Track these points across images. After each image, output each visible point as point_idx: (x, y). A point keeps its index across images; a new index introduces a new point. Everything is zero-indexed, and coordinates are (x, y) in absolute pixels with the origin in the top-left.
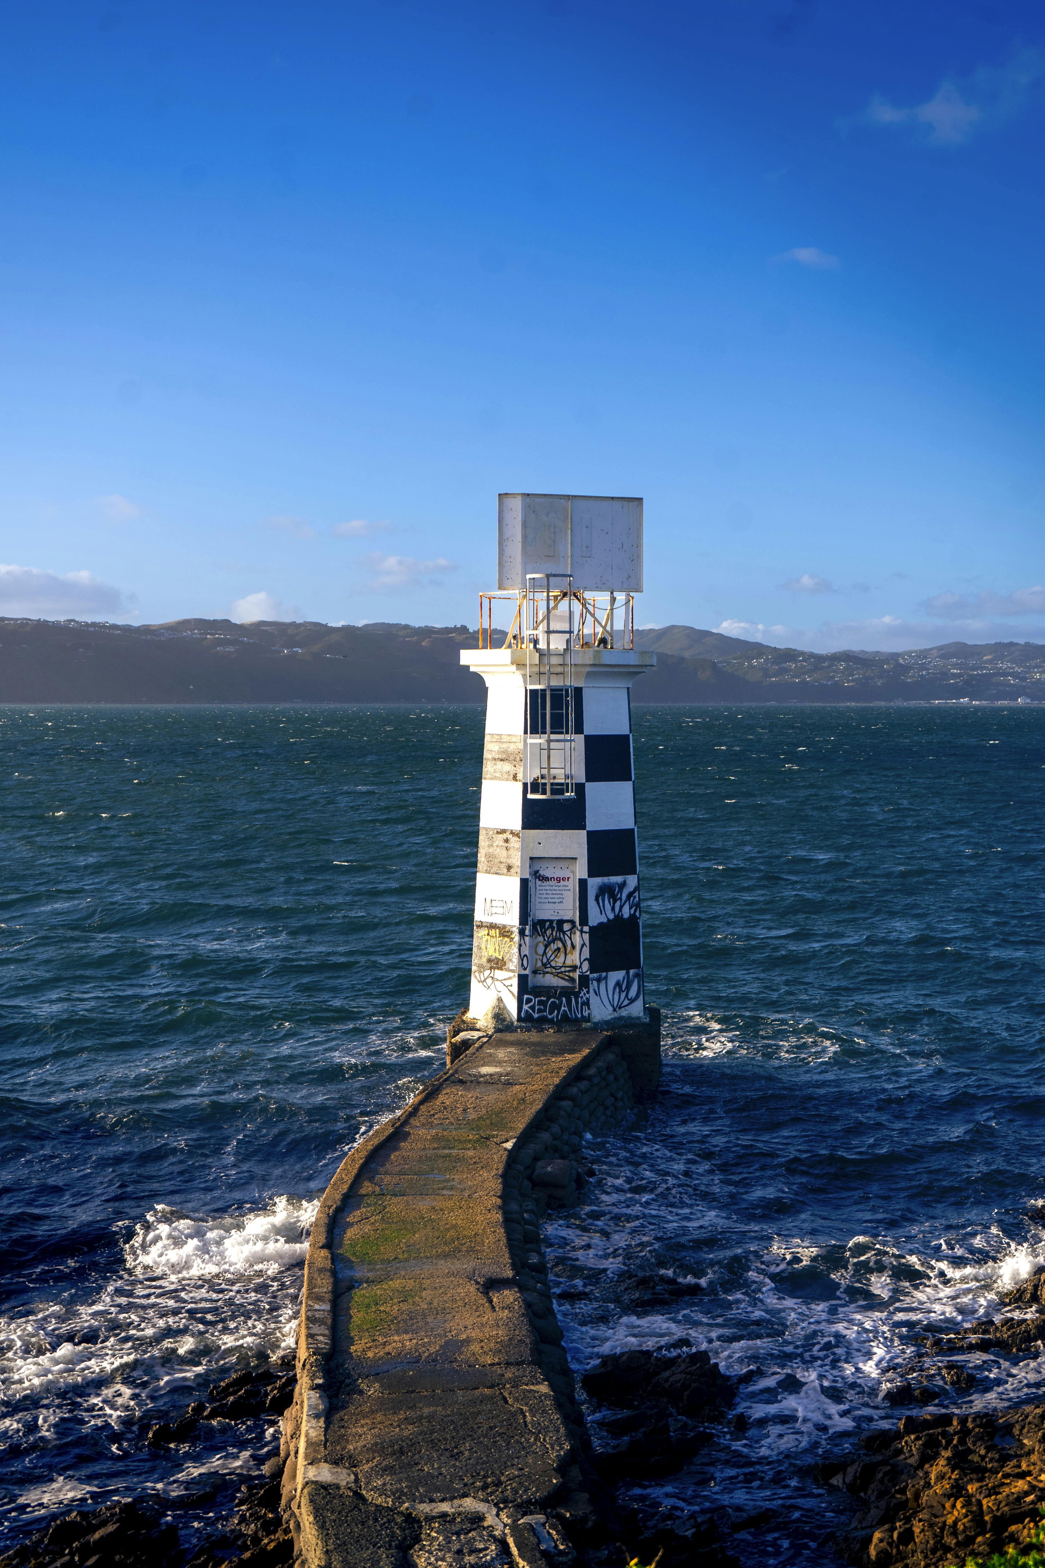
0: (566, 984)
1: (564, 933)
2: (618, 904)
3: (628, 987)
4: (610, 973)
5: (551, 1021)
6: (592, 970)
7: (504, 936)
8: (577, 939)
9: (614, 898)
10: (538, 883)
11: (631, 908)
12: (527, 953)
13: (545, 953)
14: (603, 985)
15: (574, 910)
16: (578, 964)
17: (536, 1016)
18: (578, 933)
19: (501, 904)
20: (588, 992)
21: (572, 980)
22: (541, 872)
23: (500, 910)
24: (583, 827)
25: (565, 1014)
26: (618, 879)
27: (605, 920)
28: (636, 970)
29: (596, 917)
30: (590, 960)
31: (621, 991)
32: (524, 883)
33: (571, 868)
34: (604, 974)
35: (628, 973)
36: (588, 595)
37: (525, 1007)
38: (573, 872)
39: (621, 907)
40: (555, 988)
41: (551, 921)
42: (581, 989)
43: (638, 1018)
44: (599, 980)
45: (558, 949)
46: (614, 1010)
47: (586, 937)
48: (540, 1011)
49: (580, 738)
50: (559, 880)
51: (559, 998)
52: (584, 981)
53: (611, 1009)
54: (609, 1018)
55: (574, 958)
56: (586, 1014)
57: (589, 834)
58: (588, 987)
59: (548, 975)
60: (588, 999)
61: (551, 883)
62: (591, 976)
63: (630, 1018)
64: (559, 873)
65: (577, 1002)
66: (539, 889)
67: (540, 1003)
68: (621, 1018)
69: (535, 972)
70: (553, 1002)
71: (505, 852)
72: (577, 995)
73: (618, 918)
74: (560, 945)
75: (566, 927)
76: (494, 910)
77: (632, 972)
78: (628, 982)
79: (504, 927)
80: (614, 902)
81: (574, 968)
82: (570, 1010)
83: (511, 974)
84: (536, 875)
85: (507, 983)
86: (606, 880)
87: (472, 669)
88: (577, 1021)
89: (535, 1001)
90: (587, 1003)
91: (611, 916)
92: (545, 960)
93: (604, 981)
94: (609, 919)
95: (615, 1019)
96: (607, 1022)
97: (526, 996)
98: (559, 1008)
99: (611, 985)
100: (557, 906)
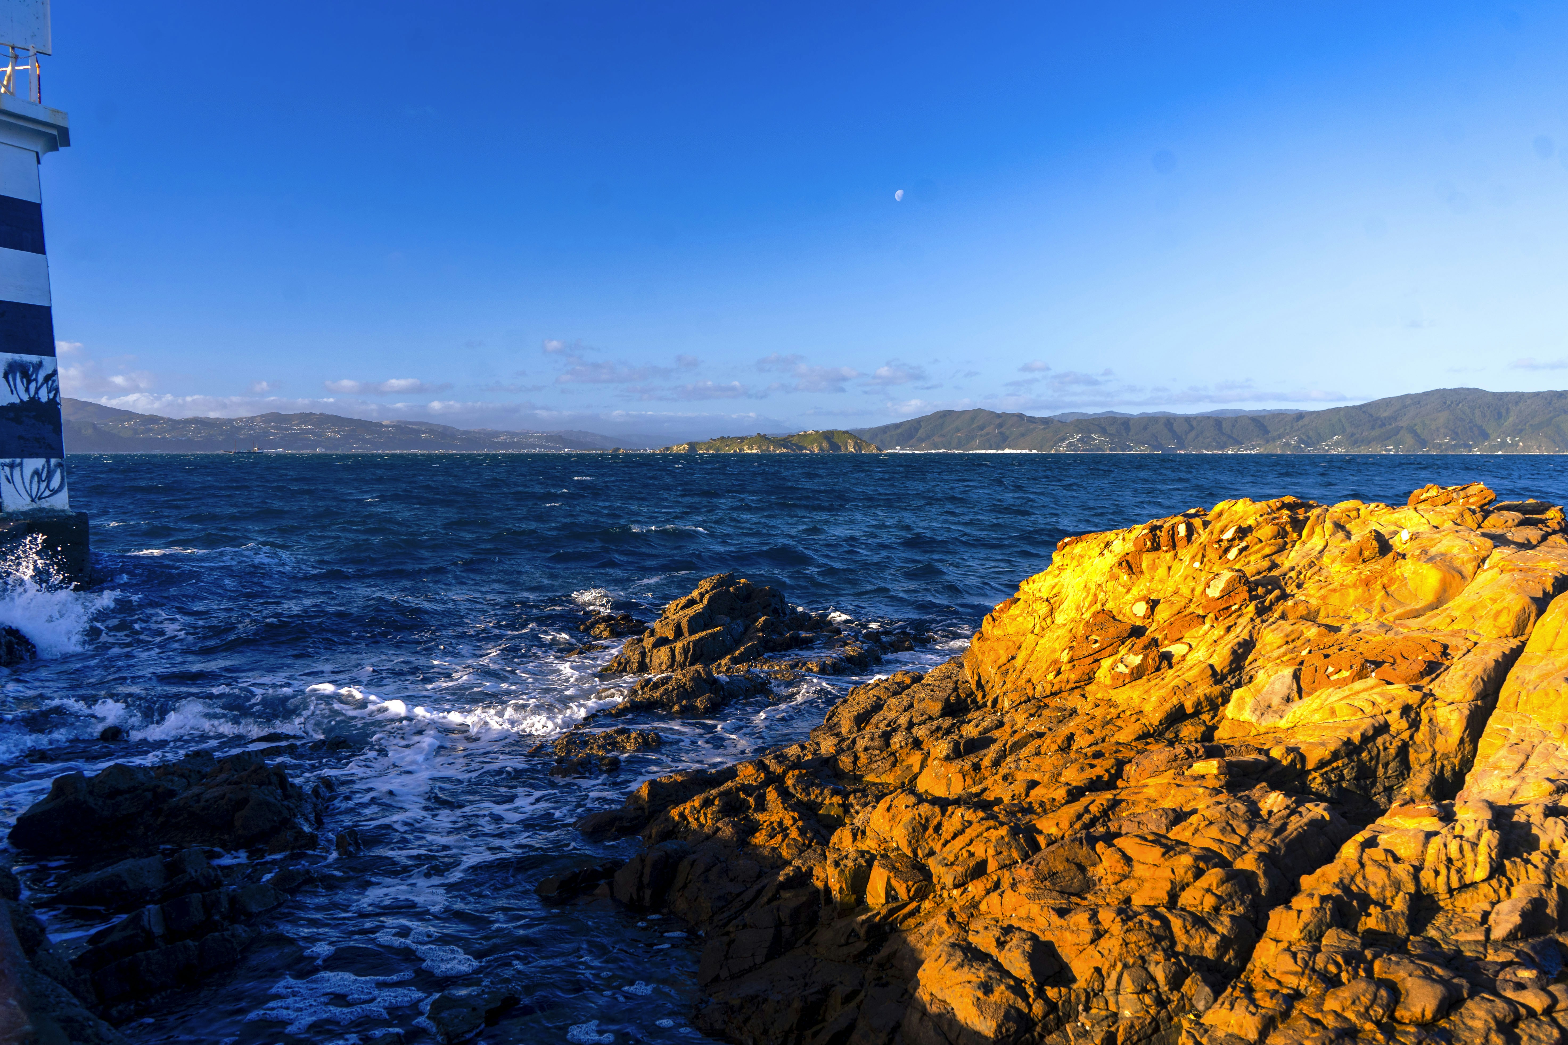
2: (33, 386)
3: (49, 477)
4: (25, 460)
9: (27, 377)
11: (49, 392)
14: (17, 472)
26: (34, 359)
27: (18, 401)
28: (59, 460)
29: (5, 397)
31: (40, 481)
34: (18, 460)
35: (48, 462)
39: (37, 389)
43: (63, 511)
44: (12, 466)
46: (33, 501)
53: (29, 499)
54: (26, 508)
63: (52, 510)
68: (41, 510)
73: (34, 401)
77: (53, 461)
78: (48, 472)
80: (29, 382)
86: (17, 357)
91: (26, 398)
93: (18, 469)
94: (21, 400)
95: (34, 510)
96: (24, 513)
99: (28, 474)
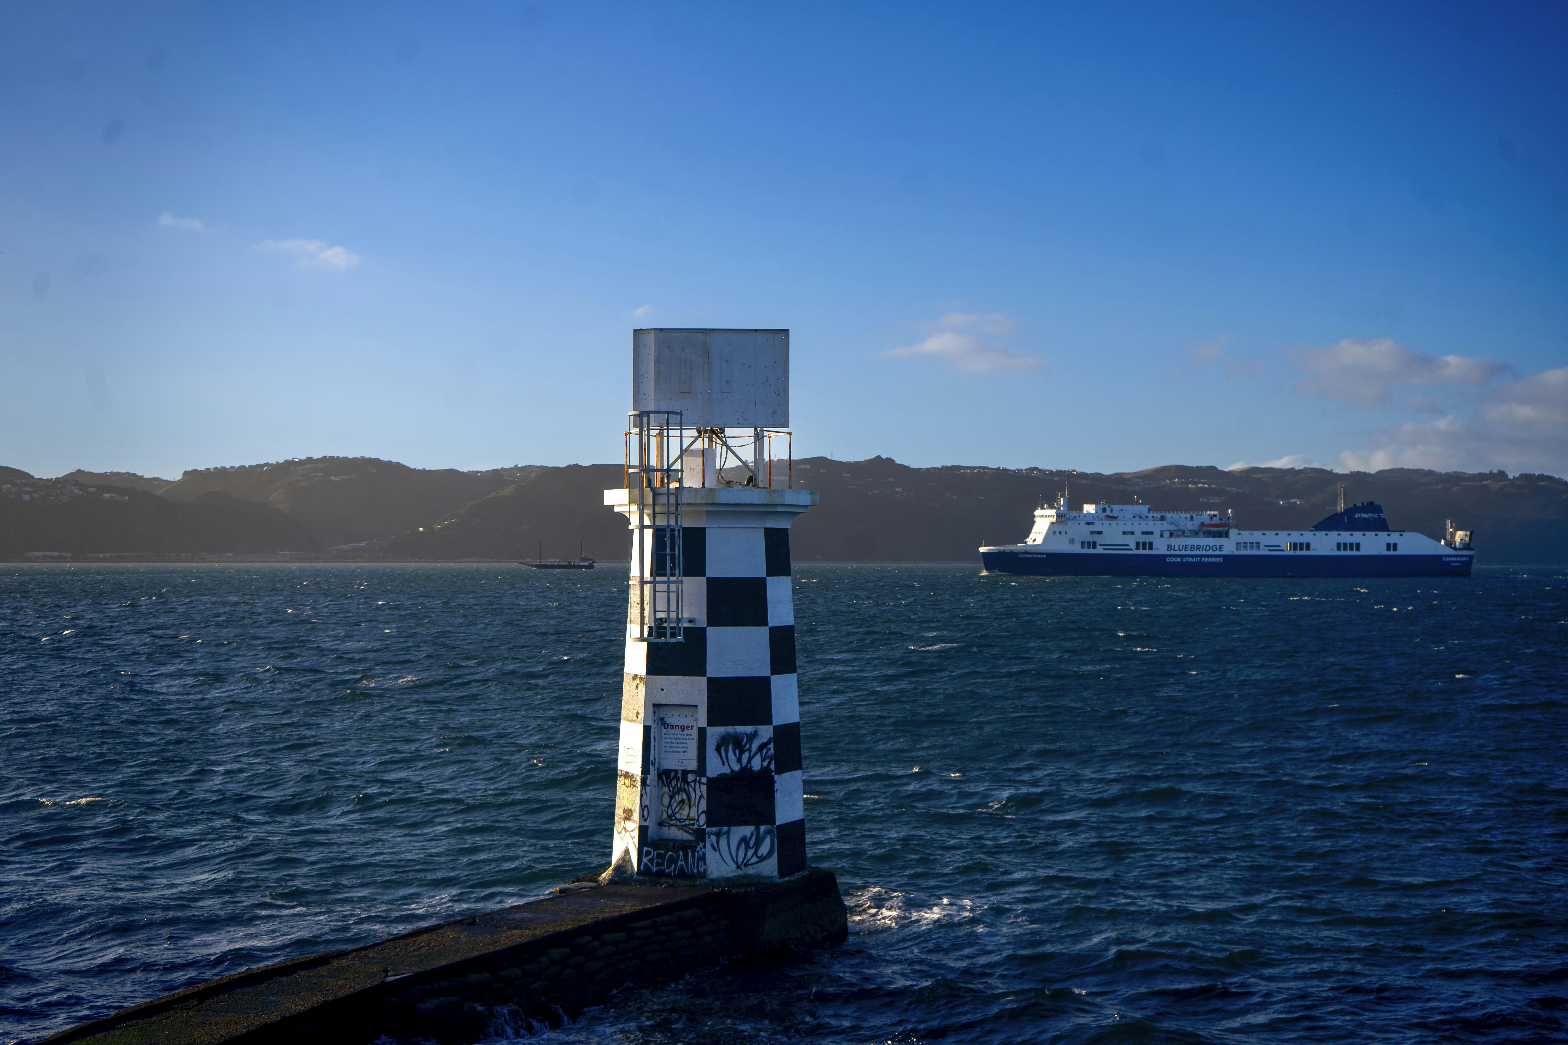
0: (685, 837)
1: (688, 784)
2: (745, 756)
3: (758, 844)
4: (733, 828)
5: (668, 876)
6: (709, 823)
7: (633, 785)
9: (740, 749)
10: (662, 731)
11: (763, 760)
12: (648, 803)
13: (670, 805)
14: (723, 841)
15: (695, 760)
16: (698, 816)
17: (654, 869)
18: (698, 785)
19: (632, 752)
20: (704, 847)
21: (693, 833)
22: (668, 720)
23: (631, 759)
24: (703, 673)
25: (681, 870)
26: (749, 729)
27: (728, 771)
28: (769, 827)
29: (715, 767)
30: (706, 813)
31: (747, 848)
32: (647, 730)
33: (693, 716)
34: (725, 829)
35: (757, 829)
36: (729, 431)
37: (645, 860)
38: (694, 721)
39: (750, 759)
40: (675, 841)
41: (676, 771)
42: (697, 843)
43: (770, 877)
44: (718, 835)
45: (683, 801)
46: (738, 867)
47: (704, 788)
48: (658, 864)
49: (702, 581)
50: (683, 728)
51: (677, 852)
52: (701, 834)
53: (734, 866)
54: (731, 875)
55: (695, 811)
56: (702, 869)
57: (711, 681)
58: (704, 841)
59: (673, 829)
60: (704, 854)
61: (674, 731)
62: (708, 830)
63: (759, 876)
64: (683, 722)
65: (693, 857)
66: (663, 737)
67: (659, 856)
68: (746, 876)
69: (661, 824)
70: (671, 856)
71: (636, 698)
72: (694, 849)
73: (746, 770)
74: (685, 797)
75: (691, 778)
76: (628, 759)
77: (763, 828)
78: (757, 839)
79: (633, 775)
80: (742, 753)
81: (695, 822)
82: (687, 864)
83: (635, 826)
84: (659, 722)
85: (632, 834)
86: (730, 729)
87: (616, 509)
88: (692, 876)
89: (654, 853)
90: (703, 858)
91: (737, 768)
92: (670, 812)
93: (725, 836)
94: (732, 771)
95: (738, 877)
96: (727, 880)
97: (645, 849)
98: (676, 863)
99: (734, 841)
100: (681, 756)
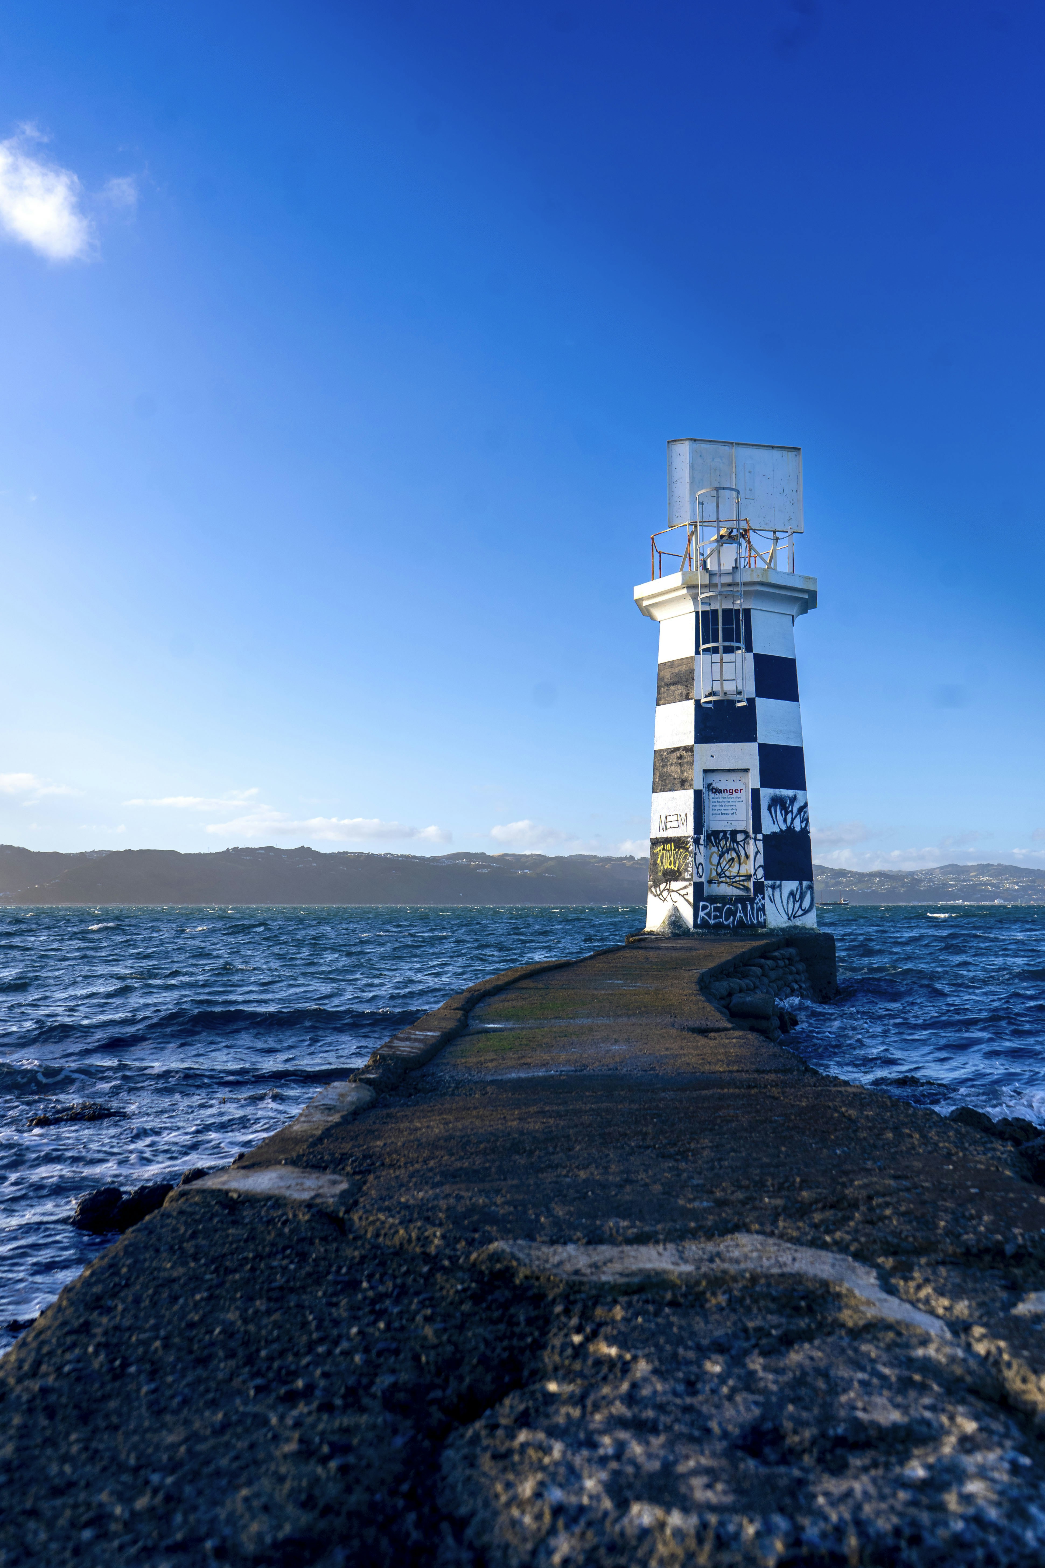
0: (741, 893)
1: (738, 843)
2: (789, 817)
3: (802, 898)
4: (784, 882)
5: (727, 927)
6: (767, 876)
7: (679, 848)
8: (751, 848)
9: (786, 811)
10: (712, 795)
11: (802, 822)
12: (702, 861)
13: (719, 863)
14: (777, 893)
15: (747, 820)
16: (752, 871)
17: (712, 922)
18: (752, 842)
19: (675, 818)
20: (763, 898)
21: (747, 889)
22: (714, 785)
23: (675, 824)
24: (755, 740)
25: (741, 921)
26: (790, 793)
27: (778, 830)
28: (808, 883)
29: (769, 827)
30: (764, 867)
31: (795, 901)
32: (698, 794)
33: (743, 780)
34: (778, 882)
35: (801, 884)
37: (702, 914)
38: (745, 784)
39: (793, 820)
40: (731, 896)
41: (725, 832)
42: (756, 895)
43: (812, 929)
44: (773, 887)
45: (732, 859)
46: (789, 919)
47: (760, 844)
48: (716, 917)
49: (750, 657)
50: (731, 792)
51: (735, 904)
52: (759, 888)
53: (786, 917)
54: (784, 925)
55: (748, 868)
56: (761, 920)
57: (761, 746)
58: (763, 894)
59: (723, 885)
60: (763, 905)
61: (723, 795)
62: (766, 883)
63: (804, 928)
64: (732, 786)
65: (752, 908)
66: (712, 802)
67: (716, 909)
68: (796, 927)
69: (710, 882)
70: (729, 909)
71: (678, 769)
72: (752, 901)
73: (790, 829)
74: (734, 855)
75: (740, 837)
76: (669, 825)
77: (805, 884)
78: (801, 893)
79: (679, 838)
80: (786, 814)
81: (749, 877)
82: (746, 915)
83: (686, 883)
84: (709, 787)
85: (683, 892)
86: (777, 792)
87: (644, 603)
88: (752, 926)
89: (711, 908)
90: (762, 909)
91: (784, 828)
92: (719, 870)
93: (779, 889)
94: (781, 830)
95: (790, 927)
96: (782, 929)
97: (701, 904)
98: (734, 914)
99: (786, 894)
100: (730, 817)
